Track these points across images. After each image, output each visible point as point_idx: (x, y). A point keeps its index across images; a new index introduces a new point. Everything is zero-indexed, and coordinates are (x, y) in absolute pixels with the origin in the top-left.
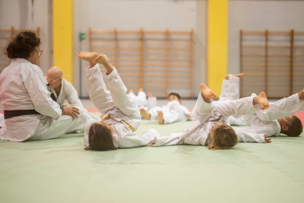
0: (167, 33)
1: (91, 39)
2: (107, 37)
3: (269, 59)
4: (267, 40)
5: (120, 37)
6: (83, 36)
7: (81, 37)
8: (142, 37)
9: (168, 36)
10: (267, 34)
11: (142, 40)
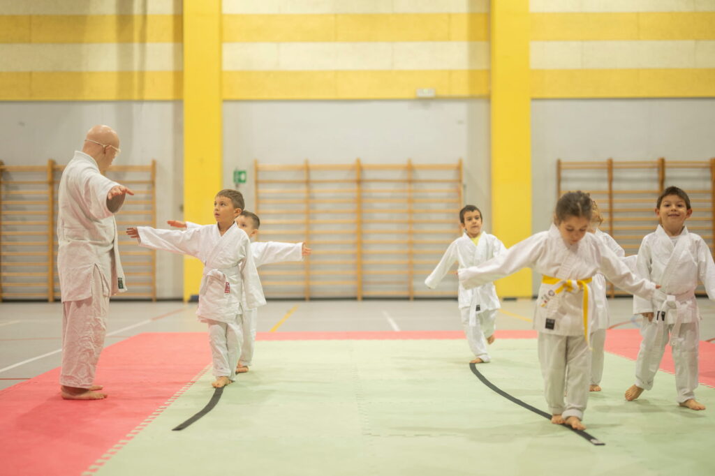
0: (410, 168)
1: (257, 182)
2: (289, 176)
3: (616, 217)
4: (611, 180)
5: (315, 176)
6: (243, 177)
7: (239, 177)
8: (359, 176)
9: (411, 175)
10: (610, 166)
11: (359, 182)
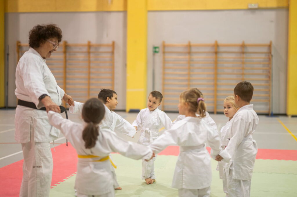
0: (243, 46)
1: (164, 53)
5: (194, 50)
6: (157, 50)
7: (155, 50)
8: (216, 50)
9: (243, 50)
11: (216, 53)
